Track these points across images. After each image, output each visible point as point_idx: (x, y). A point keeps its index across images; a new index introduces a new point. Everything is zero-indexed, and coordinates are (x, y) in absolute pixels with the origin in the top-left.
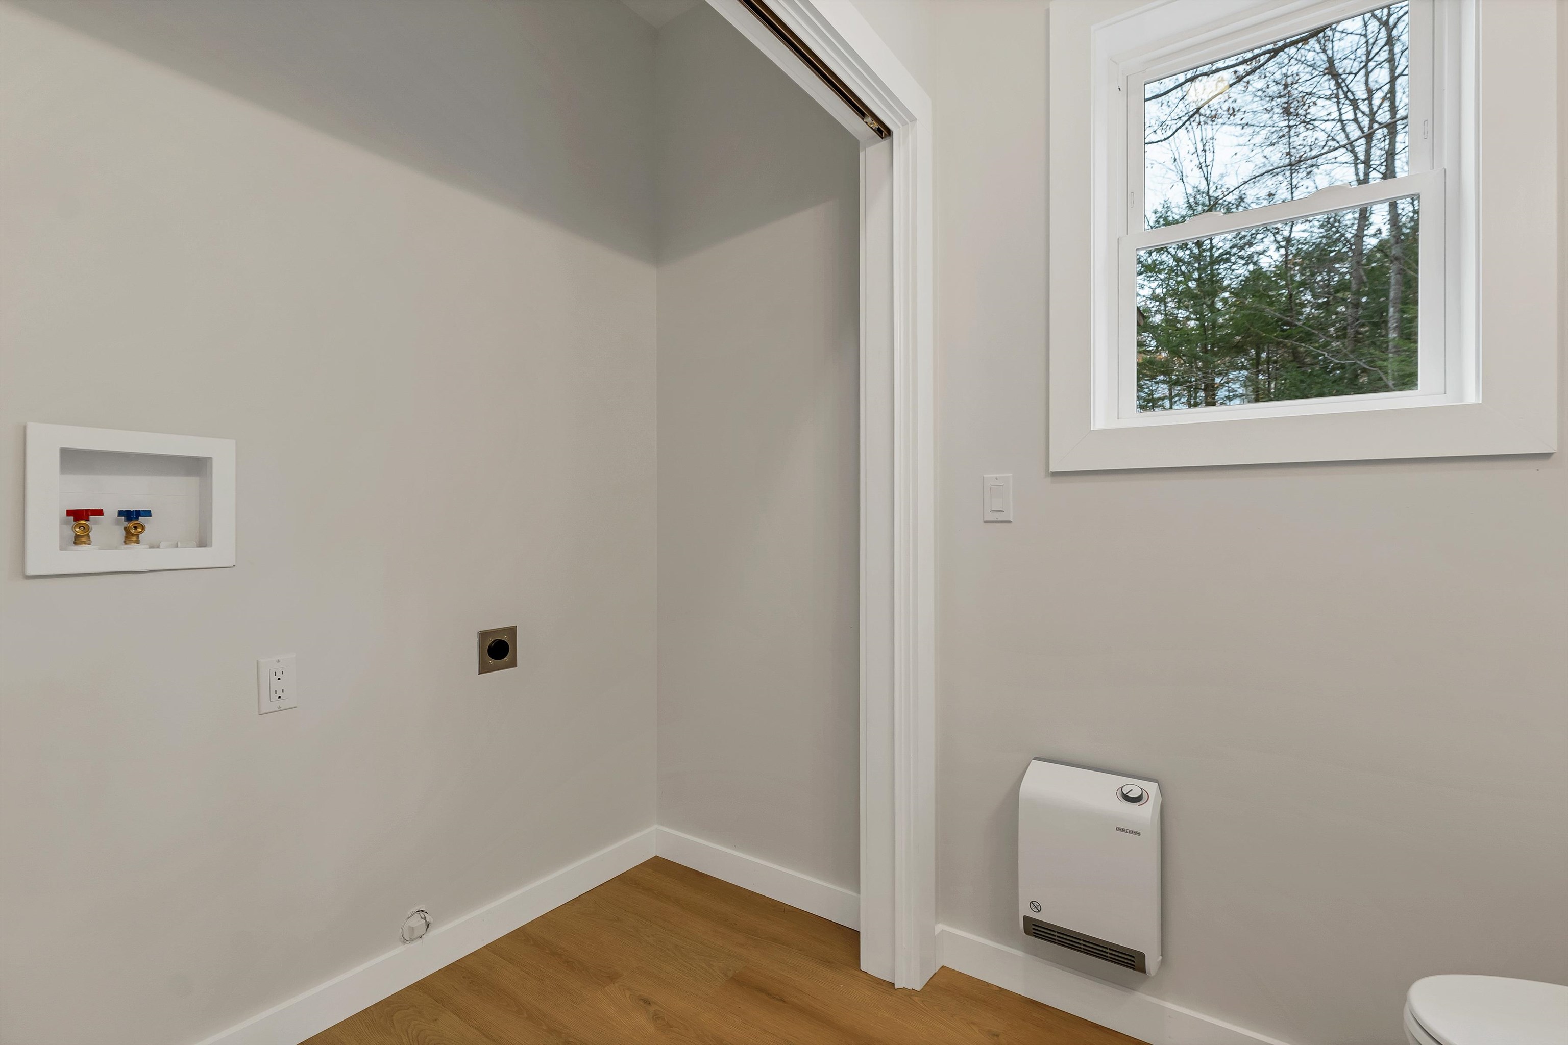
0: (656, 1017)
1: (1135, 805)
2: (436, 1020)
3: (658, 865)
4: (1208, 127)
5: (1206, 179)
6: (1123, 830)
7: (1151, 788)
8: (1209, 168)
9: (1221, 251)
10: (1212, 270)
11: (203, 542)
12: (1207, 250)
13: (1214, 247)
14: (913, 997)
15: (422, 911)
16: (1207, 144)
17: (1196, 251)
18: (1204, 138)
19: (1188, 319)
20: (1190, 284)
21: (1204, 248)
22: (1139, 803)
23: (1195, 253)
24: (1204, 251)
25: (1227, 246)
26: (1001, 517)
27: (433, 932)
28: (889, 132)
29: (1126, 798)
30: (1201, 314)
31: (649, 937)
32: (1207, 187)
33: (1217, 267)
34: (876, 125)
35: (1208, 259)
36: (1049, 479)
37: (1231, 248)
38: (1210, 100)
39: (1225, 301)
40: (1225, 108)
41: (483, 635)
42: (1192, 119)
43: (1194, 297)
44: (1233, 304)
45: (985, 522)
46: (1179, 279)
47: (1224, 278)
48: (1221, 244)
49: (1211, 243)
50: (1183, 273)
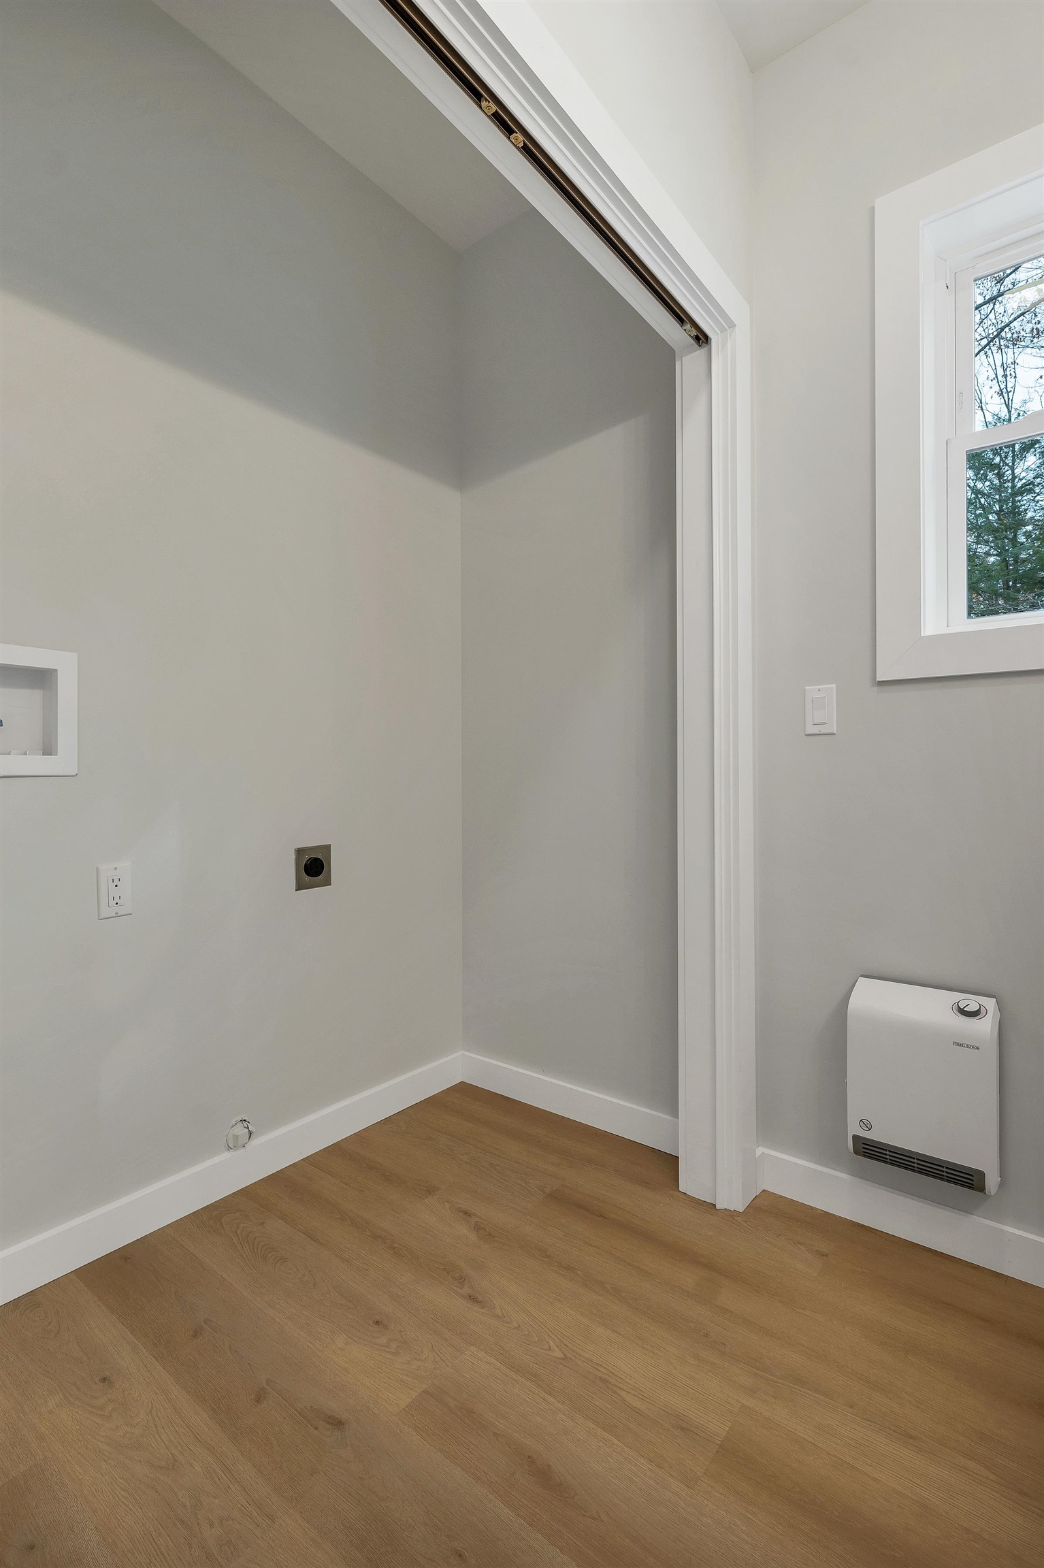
0: (478, 1228)
1: (973, 1020)
2: (263, 1223)
3: (463, 1089)
4: (1010, 352)
5: (1007, 406)
6: (961, 1045)
7: (990, 1004)
8: (1011, 394)
9: (1024, 481)
10: (1014, 502)
11: (48, 749)
12: (1009, 481)
13: (1016, 477)
14: (735, 1218)
15: (245, 1120)
16: (1008, 369)
17: (996, 482)
18: (1005, 362)
19: (988, 554)
20: (991, 517)
21: (1005, 478)
22: (978, 1017)
23: (995, 485)
24: (1005, 482)
25: (1031, 475)
26: (824, 730)
27: (255, 1142)
28: (707, 338)
29: (963, 1012)
30: (1003, 548)
31: (462, 1155)
32: (1008, 415)
33: (1020, 498)
34: (694, 332)
35: (1010, 491)
36: (876, 688)
37: (1034, 478)
38: (1011, 322)
39: (1028, 535)
40: (1028, 330)
41: (300, 852)
42: (992, 344)
43: (994, 531)
44: (1037, 539)
45: (806, 735)
46: (978, 512)
47: (1027, 509)
48: (1023, 474)
49: (1013, 473)
50: (982, 506)
